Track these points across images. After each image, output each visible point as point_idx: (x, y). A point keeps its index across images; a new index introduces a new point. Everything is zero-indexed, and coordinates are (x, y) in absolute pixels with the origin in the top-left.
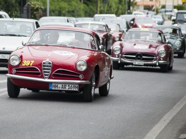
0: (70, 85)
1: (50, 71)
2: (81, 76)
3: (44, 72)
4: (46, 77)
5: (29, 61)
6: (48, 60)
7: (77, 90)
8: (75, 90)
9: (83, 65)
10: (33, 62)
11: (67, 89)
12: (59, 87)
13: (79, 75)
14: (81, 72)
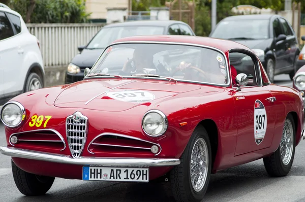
0: (130, 170)
1: (84, 139)
2: (154, 149)
3: (72, 141)
4: (77, 151)
5: (42, 117)
6: (79, 114)
7: (145, 180)
8: (140, 180)
9: (158, 123)
10: (49, 117)
11: (122, 180)
12: (105, 175)
13: (150, 145)
14: (155, 140)
